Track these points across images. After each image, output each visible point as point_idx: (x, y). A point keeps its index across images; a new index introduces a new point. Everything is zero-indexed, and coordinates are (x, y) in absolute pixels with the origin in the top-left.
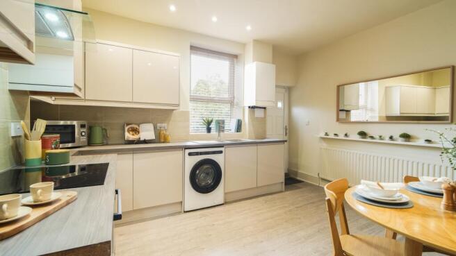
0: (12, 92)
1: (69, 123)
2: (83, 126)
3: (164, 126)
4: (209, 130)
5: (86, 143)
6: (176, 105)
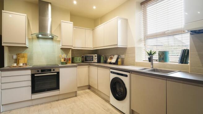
0: (61, 49)
1: (92, 55)
2: (95, 56)
3: (123, 56)
4: (150, 60)
5: (97, 62)
6: (117, 45)
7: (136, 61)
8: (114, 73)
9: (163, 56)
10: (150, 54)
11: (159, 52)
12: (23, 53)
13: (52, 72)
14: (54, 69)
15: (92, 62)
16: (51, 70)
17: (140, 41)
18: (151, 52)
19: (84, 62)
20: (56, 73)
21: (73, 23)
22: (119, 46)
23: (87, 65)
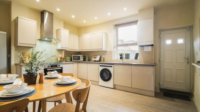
0: (57, 50)
1: (79, 55)
2: (82, 56)
3: (104, 56)
4: (121, 58)
5: (83, 60)
6: (102, 49)
7: (113, 59)
8: (102, 66)
9: (127, 56)
10: (121, 55)
11: (125, 54)
12: (28, 52)
13: (58, 67)
14: (59, 65)
15: (79, 60)
16: (57, 65)
17: (115, 47)
18: (121, 54)
19: (73, 60)
20: (61, 68)
21: (68, 30)
22: (103, 50)
23: (77, 63)
